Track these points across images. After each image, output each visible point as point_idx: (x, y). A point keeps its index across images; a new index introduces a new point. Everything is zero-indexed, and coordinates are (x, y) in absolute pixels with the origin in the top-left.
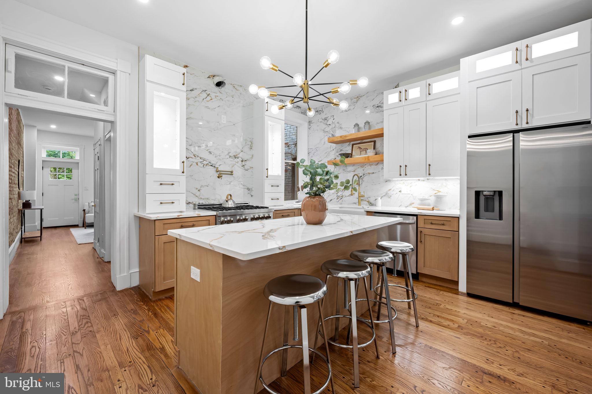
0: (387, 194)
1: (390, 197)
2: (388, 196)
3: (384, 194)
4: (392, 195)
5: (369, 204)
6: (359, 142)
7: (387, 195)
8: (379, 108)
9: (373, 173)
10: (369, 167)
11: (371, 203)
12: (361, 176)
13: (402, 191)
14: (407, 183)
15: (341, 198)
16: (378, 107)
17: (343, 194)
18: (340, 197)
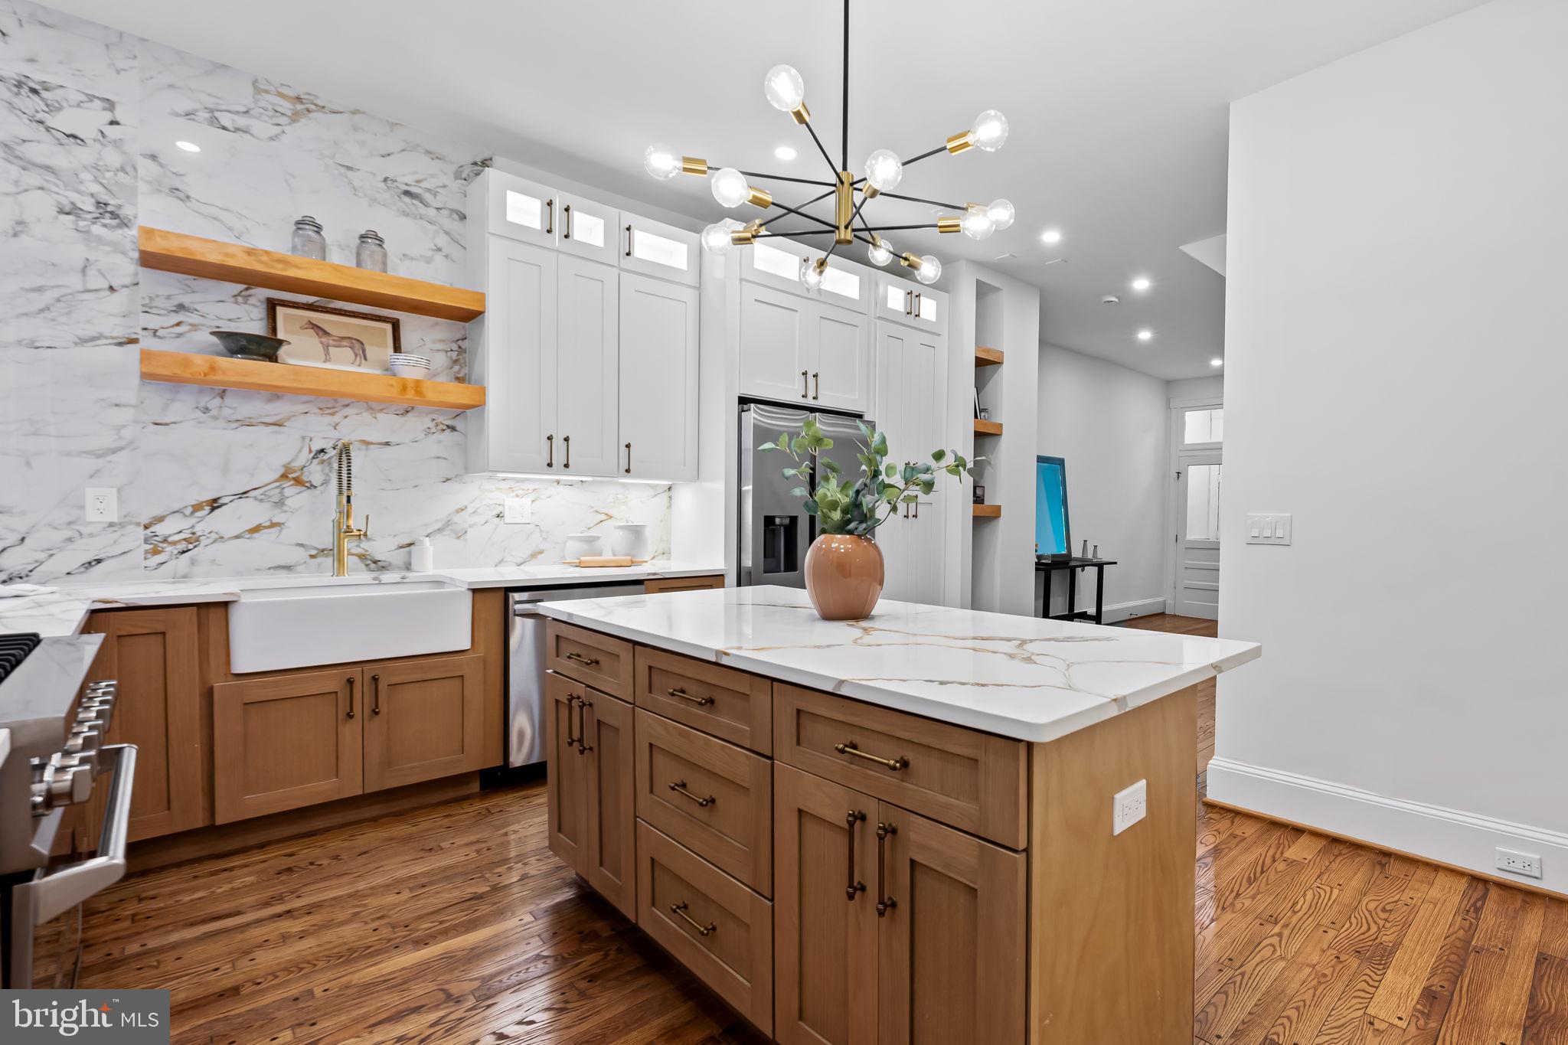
0: (448, 523)
1: (460, 535)
2: (452, 530)
3: (439, 525)
4: (471, 526)
5: (367, 565)
6: (311, 299)
7: (450, 527)
8: (415, 202)
9: (387, 444)
10: (366, 416)
11: (375, 562)
12: (322, 451)
13: (507, 514)
14: (523, 490)
15: (183, 546)
16: (407, 193)
17: (199, 529)
18: (174, 543)
